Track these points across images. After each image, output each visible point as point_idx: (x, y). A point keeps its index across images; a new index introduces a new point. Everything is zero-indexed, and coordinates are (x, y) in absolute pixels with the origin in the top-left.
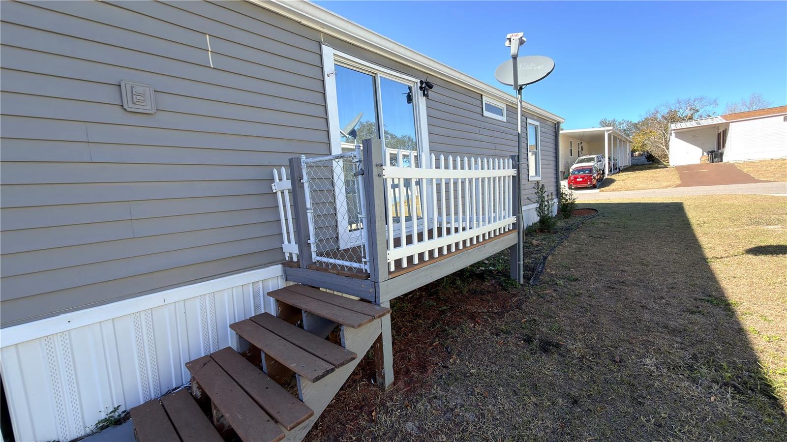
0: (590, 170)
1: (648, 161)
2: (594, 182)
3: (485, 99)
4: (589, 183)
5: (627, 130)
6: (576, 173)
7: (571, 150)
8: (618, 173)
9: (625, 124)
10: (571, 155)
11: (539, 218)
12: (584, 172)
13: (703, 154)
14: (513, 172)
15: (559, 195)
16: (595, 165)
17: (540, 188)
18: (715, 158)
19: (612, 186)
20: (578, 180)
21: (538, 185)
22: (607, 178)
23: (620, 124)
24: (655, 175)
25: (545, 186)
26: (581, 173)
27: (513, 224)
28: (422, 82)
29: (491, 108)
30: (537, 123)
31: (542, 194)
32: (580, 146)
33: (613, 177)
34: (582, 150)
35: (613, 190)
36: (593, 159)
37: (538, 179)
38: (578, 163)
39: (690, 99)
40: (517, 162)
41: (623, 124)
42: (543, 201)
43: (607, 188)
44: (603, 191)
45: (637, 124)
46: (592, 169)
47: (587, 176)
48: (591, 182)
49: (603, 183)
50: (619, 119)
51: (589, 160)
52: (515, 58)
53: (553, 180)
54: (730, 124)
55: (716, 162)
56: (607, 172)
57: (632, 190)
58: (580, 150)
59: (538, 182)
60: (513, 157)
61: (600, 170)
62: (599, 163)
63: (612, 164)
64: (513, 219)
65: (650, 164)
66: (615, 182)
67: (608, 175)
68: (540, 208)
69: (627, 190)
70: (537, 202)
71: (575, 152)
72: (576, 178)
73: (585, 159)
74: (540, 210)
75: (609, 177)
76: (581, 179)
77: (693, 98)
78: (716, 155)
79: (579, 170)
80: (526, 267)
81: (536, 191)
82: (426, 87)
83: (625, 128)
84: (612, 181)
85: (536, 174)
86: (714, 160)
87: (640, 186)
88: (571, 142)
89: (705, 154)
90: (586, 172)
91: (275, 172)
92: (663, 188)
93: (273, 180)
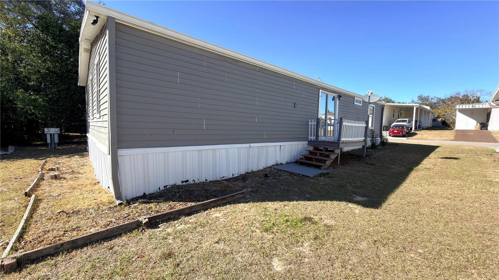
0: (403, 126)
1: (442, 125)
2: (404, 133)
3: (355, 98)
4: (401, 134)
5: (437, 104)
6: (394, 127)
7: (394, 114)
8: (421, 130)
9: (435, 99)
10: (393, 117)
11: (371, 143)
12: (399, 128)
13: (477, 124)
14: (365, 125)
15: (381, 136)
16: (407, 125)
17: (373, 132)
18: (483, 127)
19: (415, 137)
20: (395, 131)
21: (372, 131)
22: (413, 133)
23: (432, 99)
24: (441, 133)
25: (375, 131)
26: (397, 128)
27: (364, 140)
28: (338, 95)
29: (358, 101)
30: (374, 106)
31: (373, 134)
32: (400, 112)
33: (416, 132)
34: (401, 115)
35: (414, 139)
36: (406, 121)
37: (373, 128)
38: (396, 122)
39: (474, 90)
40: (367, 123)
41: (434, 99)
42: (373, 137)
43: (411, 137)
44: (408, 139)
45: (444, 100)
46: (404, 126)
47: (400, 130)
48: (402, 134)
49: (409, 134)
50: (432, 96)
51: (403, 121)
52: (369, 97)
53: (379, 129)
54: (492, 109)
55: (483, 130)
56: (413, 129)
57: (425, 140)
58: (400, 115)
59: (372, 129)
60: (366, 121)
61: (409, 127)
62: (409, 124)
63: (418, 125)
64: (364, 138)
65: (444, 127)
66: (417, 135)
67: (414, 131)
68: (372, 140)
69: (422, 139)
70: (371, 137)
71: (396, 116)
72: (393, 131)
73: (401, 120)
74: (372, 141)
75: (414, 132)
76: (397, 131)
77: (475, 90)
78: (484, 126)
79: (396, 126)
80: (366, 155)
81: (371, 133)
82: (340, 97)
83: (435, 102)
84: (416, 134)
85: (372, 126)
86: (482, 128)
87: (430, 138)
88: (394, 109)
89: (478, 124)
90: (400, 128)
91: (310, 120)
92: (442, 140)
93: (309, 122)
